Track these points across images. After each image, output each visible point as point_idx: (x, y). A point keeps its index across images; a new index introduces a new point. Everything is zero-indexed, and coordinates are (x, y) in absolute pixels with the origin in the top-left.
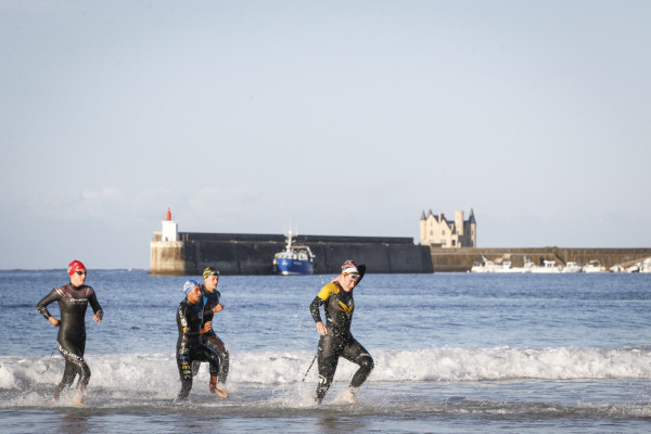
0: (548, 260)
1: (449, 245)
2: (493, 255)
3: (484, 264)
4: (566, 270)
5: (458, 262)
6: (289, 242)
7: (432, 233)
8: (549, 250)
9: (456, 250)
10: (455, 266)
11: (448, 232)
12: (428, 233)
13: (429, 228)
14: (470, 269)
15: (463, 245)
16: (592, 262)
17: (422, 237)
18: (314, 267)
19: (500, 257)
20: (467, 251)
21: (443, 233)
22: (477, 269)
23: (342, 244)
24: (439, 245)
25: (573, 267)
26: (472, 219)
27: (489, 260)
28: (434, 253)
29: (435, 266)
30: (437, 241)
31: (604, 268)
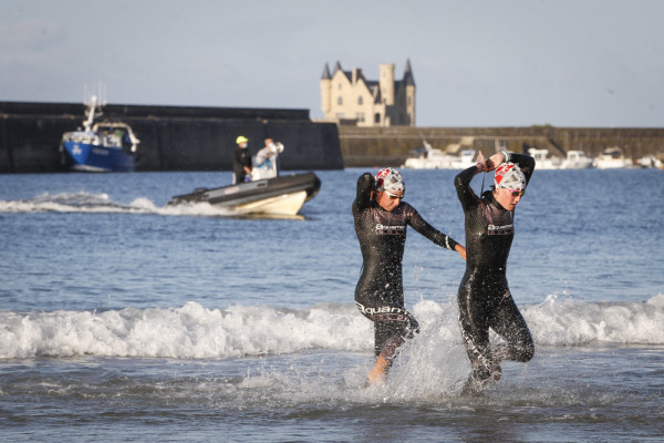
0: (537, 147)
1: (369, 122)
2: (443, 139)
3: (426, 155)
4: (566, 164)
5: (386, 151)
6: (91, 115)
7: (340, 101)
8: (538, 130)
9: (381, 130)
10: (380, 157)
11: (369, 99)
12: (334, 102)
13: (336, 94)
14: (403, 163)
15: (393, 123)
16: (609, 150)
17: (324, 108)
18: (137, 160)
19: (457, 142)
20: (399, 132)
21: (360, 101)
22: (414, 163)
23: (188, 120)
24: (352, 123)
25: (577, 159)
26: (408, 78)
27: (434, 147)
28: (345, 135)
29: (346, 157)
30: (350, 115)
31: (629, 161)
